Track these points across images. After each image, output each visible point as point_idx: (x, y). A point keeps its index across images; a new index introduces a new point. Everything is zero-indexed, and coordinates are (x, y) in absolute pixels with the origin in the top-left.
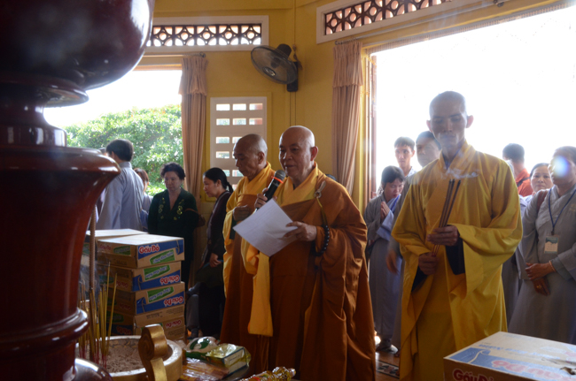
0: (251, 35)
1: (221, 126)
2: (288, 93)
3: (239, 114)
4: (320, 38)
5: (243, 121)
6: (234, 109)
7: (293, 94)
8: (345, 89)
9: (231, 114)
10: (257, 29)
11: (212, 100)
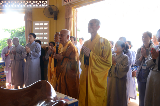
0: (45, 4)
1: (36, 30)
2: (55, 20)
3: (41, 26)
4: (63, 4)
5: (42, 28)
6: (40, 25)
7: (56, 20)
8: (68, 19)
9: (39, 26)
10: (46, 2)
11: (34, 22)
